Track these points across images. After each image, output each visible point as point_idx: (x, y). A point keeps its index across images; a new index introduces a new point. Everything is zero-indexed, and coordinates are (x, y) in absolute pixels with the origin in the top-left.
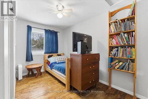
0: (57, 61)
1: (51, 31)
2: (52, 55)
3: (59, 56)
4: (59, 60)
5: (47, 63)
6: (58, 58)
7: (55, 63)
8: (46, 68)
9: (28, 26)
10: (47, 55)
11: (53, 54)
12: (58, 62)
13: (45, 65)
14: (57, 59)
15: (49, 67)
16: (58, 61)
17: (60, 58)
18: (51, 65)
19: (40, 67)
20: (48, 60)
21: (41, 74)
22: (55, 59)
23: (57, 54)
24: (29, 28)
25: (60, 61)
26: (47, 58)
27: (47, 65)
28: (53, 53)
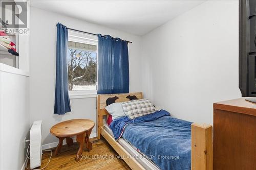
0: (129, 113)
1: (113, 39)
2: (116, 98)
3: (134, 101)
4: (134, 111)
5: (104, 117)
6: (133, 106)
7: (126, 119)
8: (101, 129)
9: (59, 25)
10: (105, 98)
11: (117, 95)
12: (131, 117)
13: (99, 122)
14: (128, 108)
15: (111, 130)
16: (133, 114)
17: (138, 106)
18: (115, 124)
19: (88, 132)
20: (106, 111)
21: (89, 147)
22: (124, 108)
23: (127, 95)
24: (62, 31)
25: (138, 113)
26: (103, 105)
27: (104, 120)
28: (119, 93)
